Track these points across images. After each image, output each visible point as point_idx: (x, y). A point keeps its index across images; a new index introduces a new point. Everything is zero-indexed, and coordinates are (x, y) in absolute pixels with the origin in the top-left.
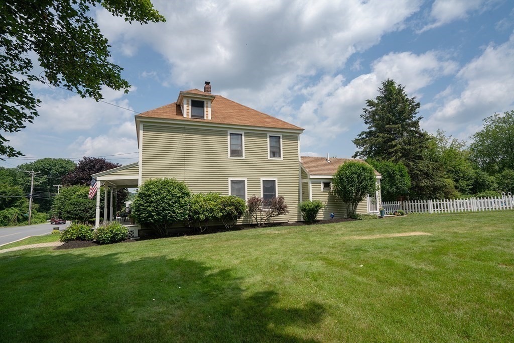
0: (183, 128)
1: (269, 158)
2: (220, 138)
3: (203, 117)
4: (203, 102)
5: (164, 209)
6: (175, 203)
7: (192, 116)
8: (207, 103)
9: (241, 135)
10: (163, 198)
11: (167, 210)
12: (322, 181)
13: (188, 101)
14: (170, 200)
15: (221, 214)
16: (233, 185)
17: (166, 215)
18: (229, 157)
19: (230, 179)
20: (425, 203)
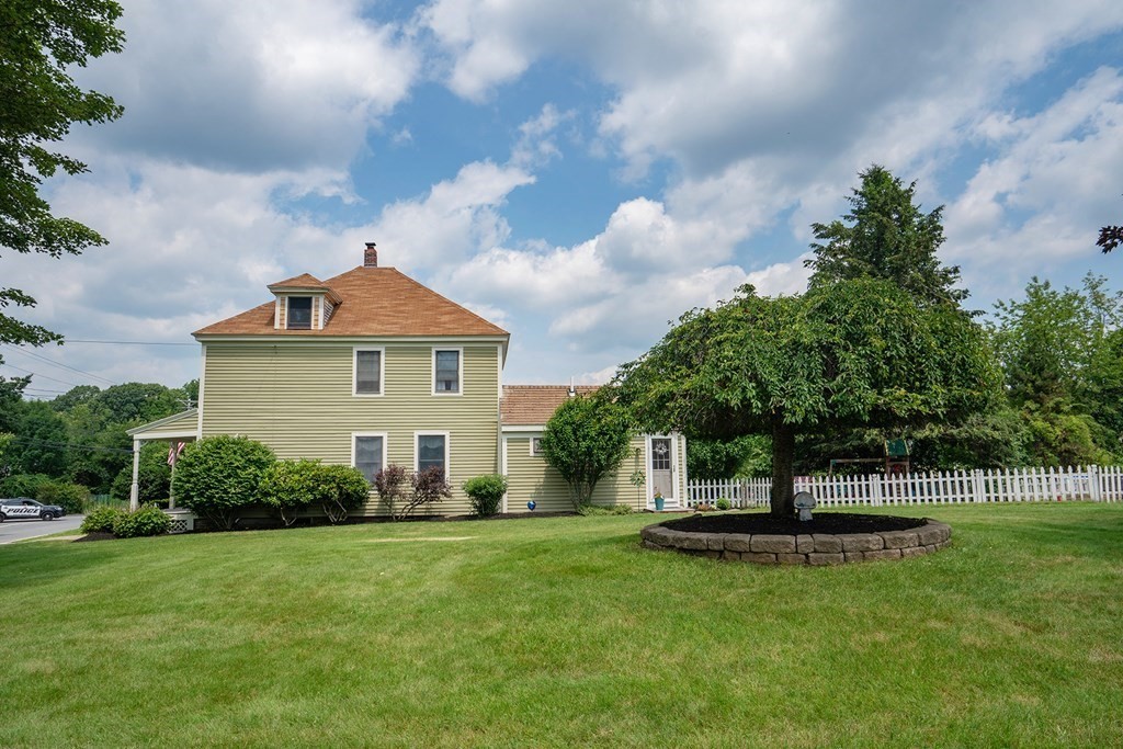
0: (273, 348)
1: (433, 393)
2: (335, 363)
3: (310, 325)
4: (310, 299)
5: (209, 487)
6: (229, 476)
7: (289, 325)
8: (317, 300)
9: (379, 353)
10: (210, 469)
11: (215, 488)
12: (531, 437)
13: (283, 300)
14: (221, 472)
15: (310, 497)
16: (360, 444)
17: (212, 496)
18: (354, 394)
19: (355, 434)
20: (863, 483)
